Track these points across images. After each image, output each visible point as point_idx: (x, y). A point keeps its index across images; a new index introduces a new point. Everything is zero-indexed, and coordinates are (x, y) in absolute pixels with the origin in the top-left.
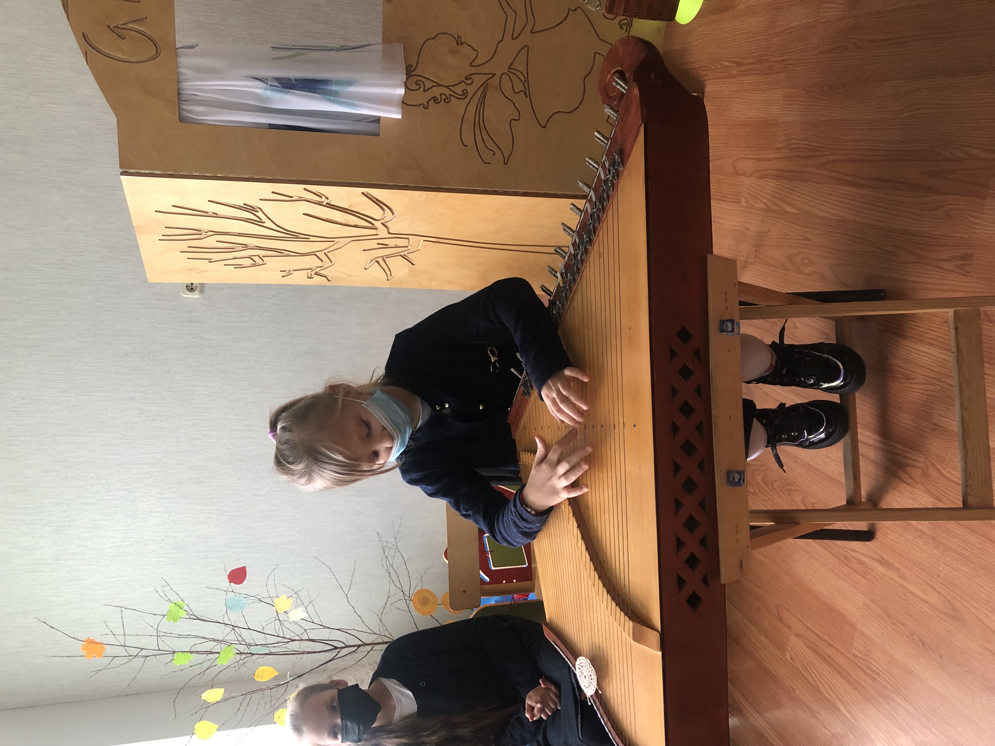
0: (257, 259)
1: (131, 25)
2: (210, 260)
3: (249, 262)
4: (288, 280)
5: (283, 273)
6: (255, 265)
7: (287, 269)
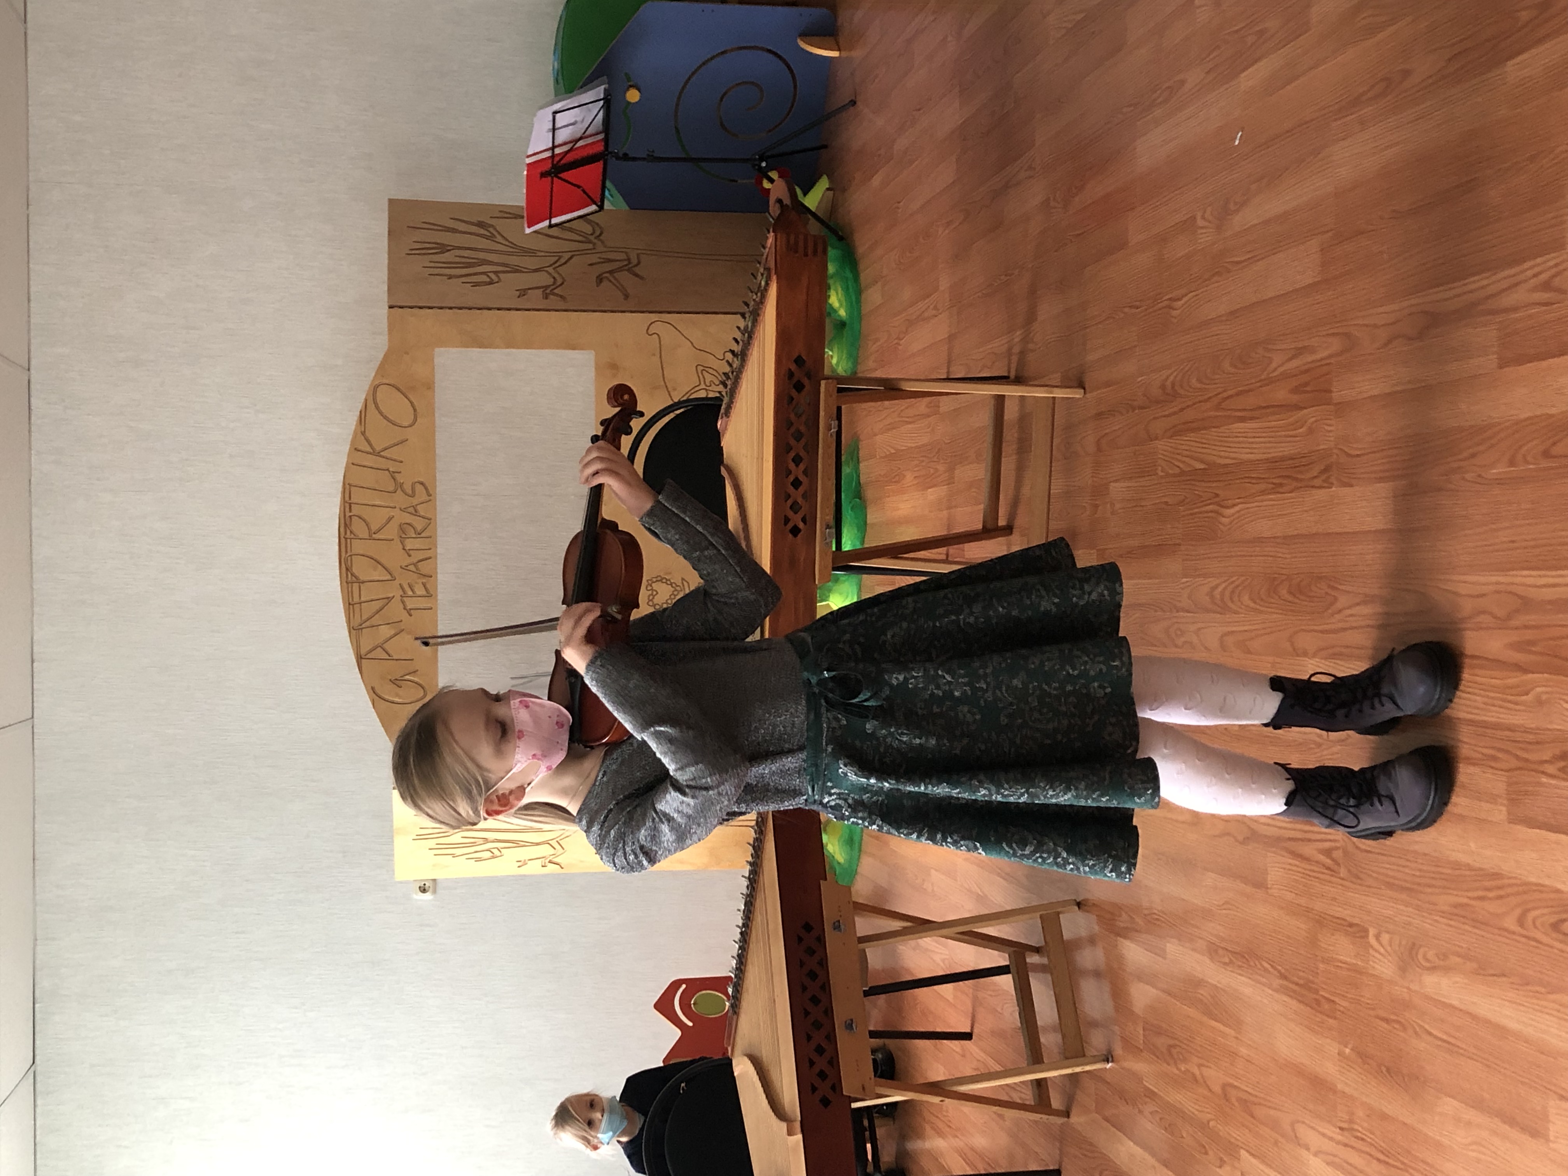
0: (494, 851)
1: (407, 677)
2: (454, 856)
3: (488, 854)
4: (524, 871)
5: (519, 864)
6: (493, 857)
7: (522, 859)
